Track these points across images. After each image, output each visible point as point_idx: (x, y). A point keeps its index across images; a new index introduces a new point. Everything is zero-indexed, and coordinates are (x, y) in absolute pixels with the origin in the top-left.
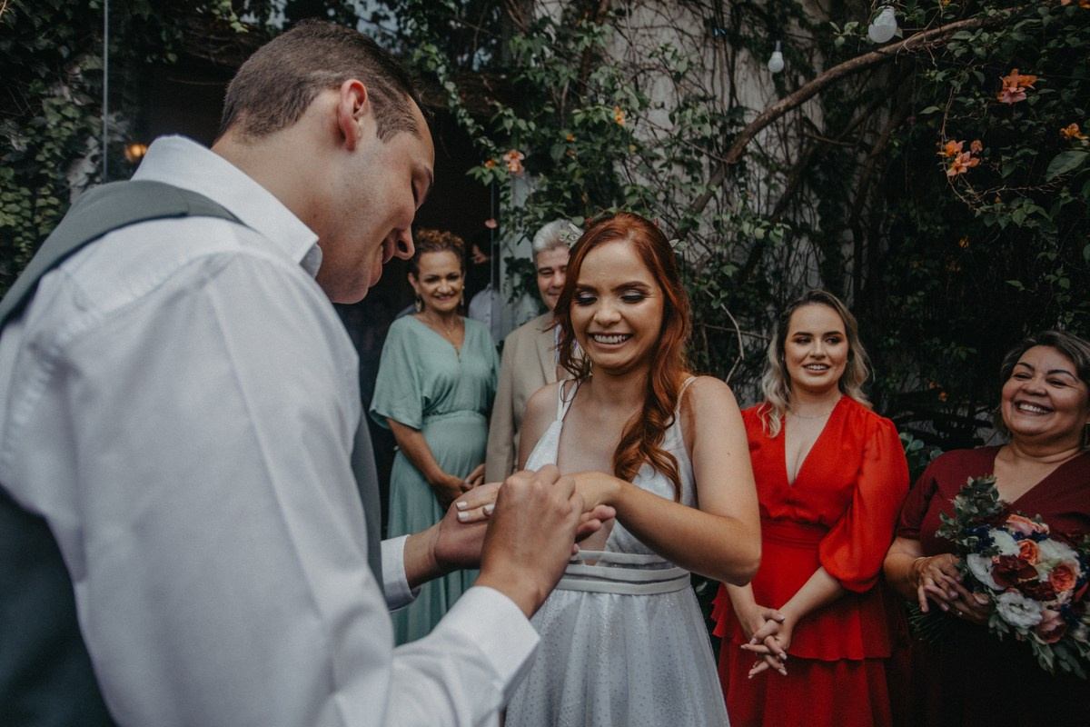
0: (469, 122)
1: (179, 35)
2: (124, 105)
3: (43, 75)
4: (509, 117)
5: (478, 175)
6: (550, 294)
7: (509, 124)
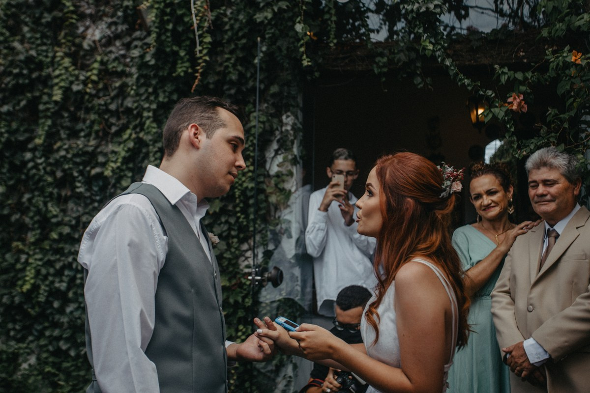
0: (467, 82)
1: (320, 61)
2: (291, 108)
3: (252, 101)
6: (536, 203)
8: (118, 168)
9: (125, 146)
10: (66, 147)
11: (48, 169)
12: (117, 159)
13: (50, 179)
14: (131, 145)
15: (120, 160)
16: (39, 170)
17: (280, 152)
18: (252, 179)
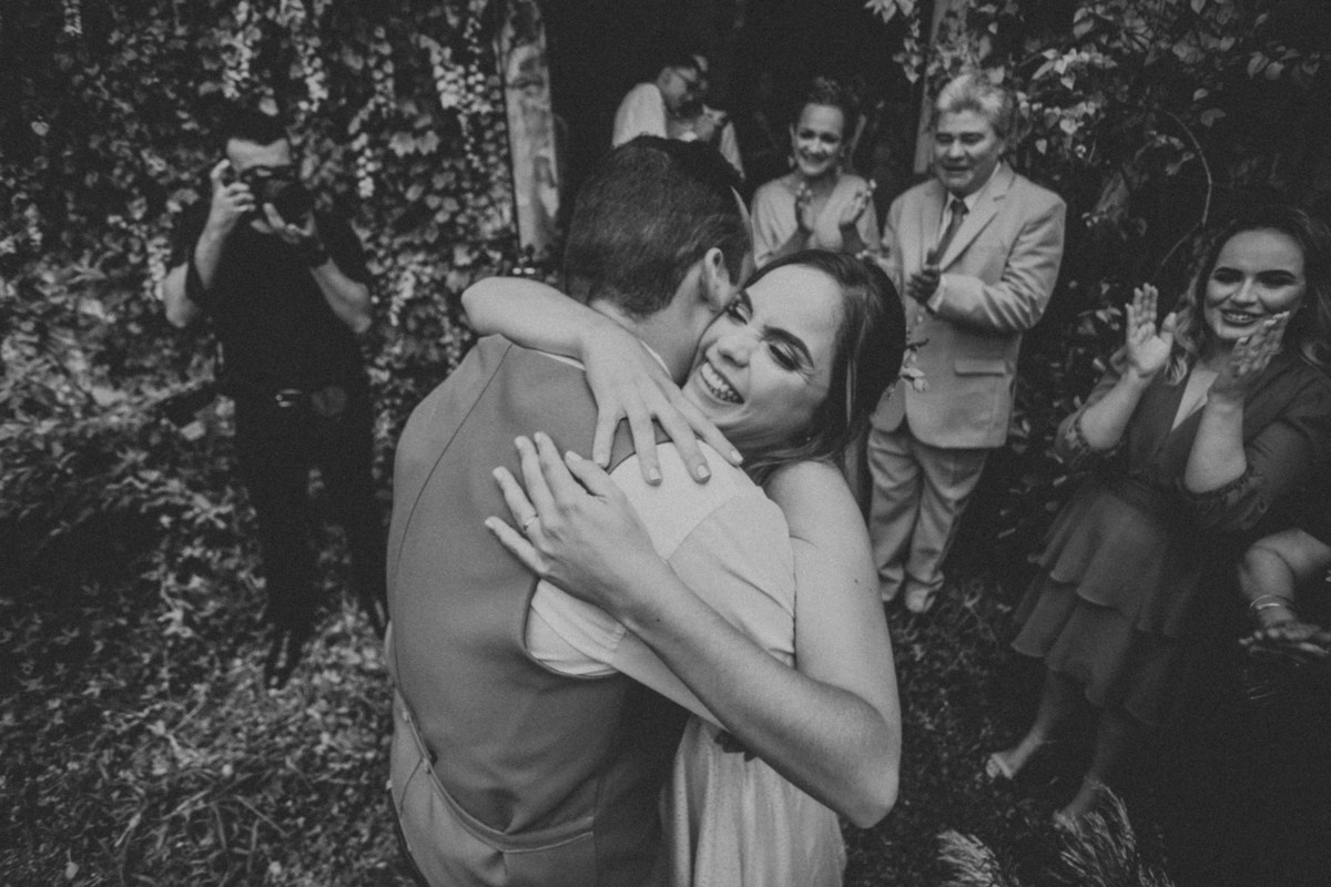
5: (877, 8)
8: (245, 80)
9: (245, 38)
10: (132, 41)
11: (115, 84)
12: (239, 64)
13: (126, 107)
14: (258, 35)
15: (245, 66)
16: (96, 89)
17: (518, 42)
18: (485, 96)
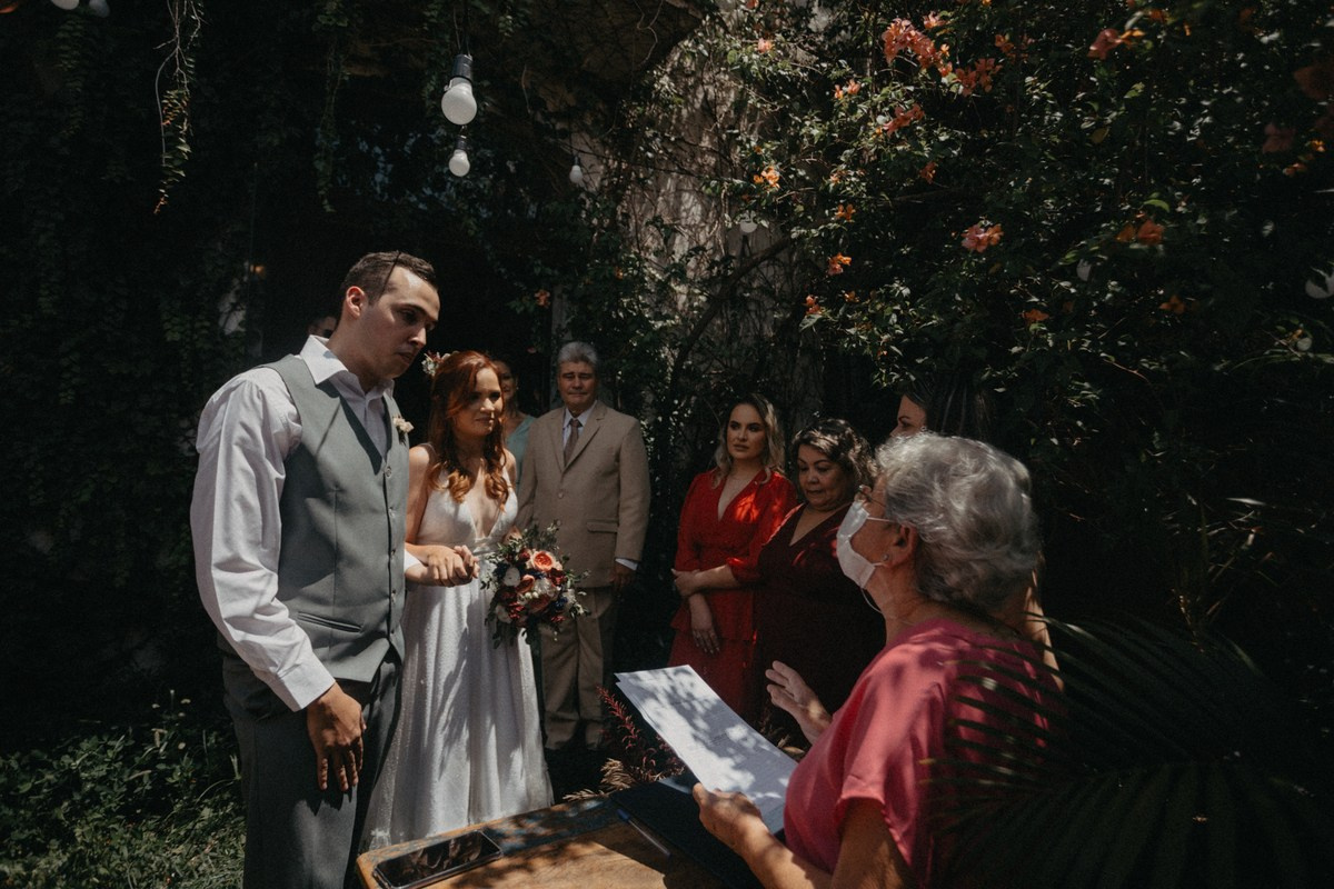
0: (503, 270)
4: (538, 265)
5: (513, 306)
7: (537, 271)
17: (239, 307)
